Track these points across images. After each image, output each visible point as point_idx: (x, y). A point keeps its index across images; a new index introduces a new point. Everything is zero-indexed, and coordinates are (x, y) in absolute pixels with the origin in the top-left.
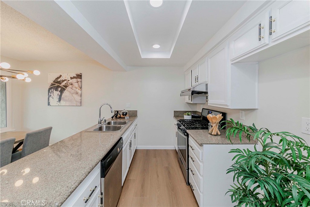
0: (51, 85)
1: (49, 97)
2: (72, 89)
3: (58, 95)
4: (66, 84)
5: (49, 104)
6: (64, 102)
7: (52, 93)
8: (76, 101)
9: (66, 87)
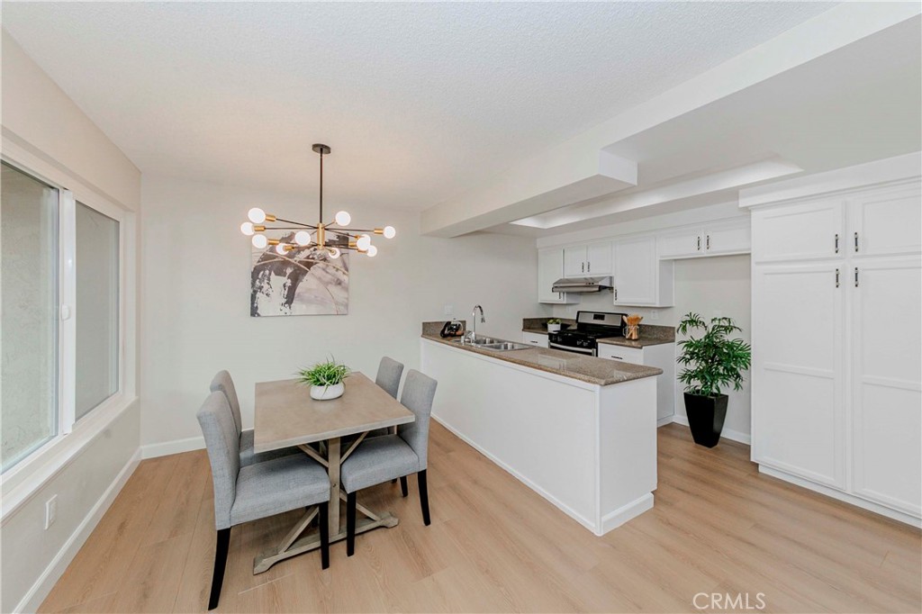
0: (263, 259)
1: (255, 292)
2: (327, 272)
3: (284, 286)
4: (308, 257)
5: (254, 312)
6: (304, 306)
7: (266, 281)
8: (337, 303)
9: (309, 265)
